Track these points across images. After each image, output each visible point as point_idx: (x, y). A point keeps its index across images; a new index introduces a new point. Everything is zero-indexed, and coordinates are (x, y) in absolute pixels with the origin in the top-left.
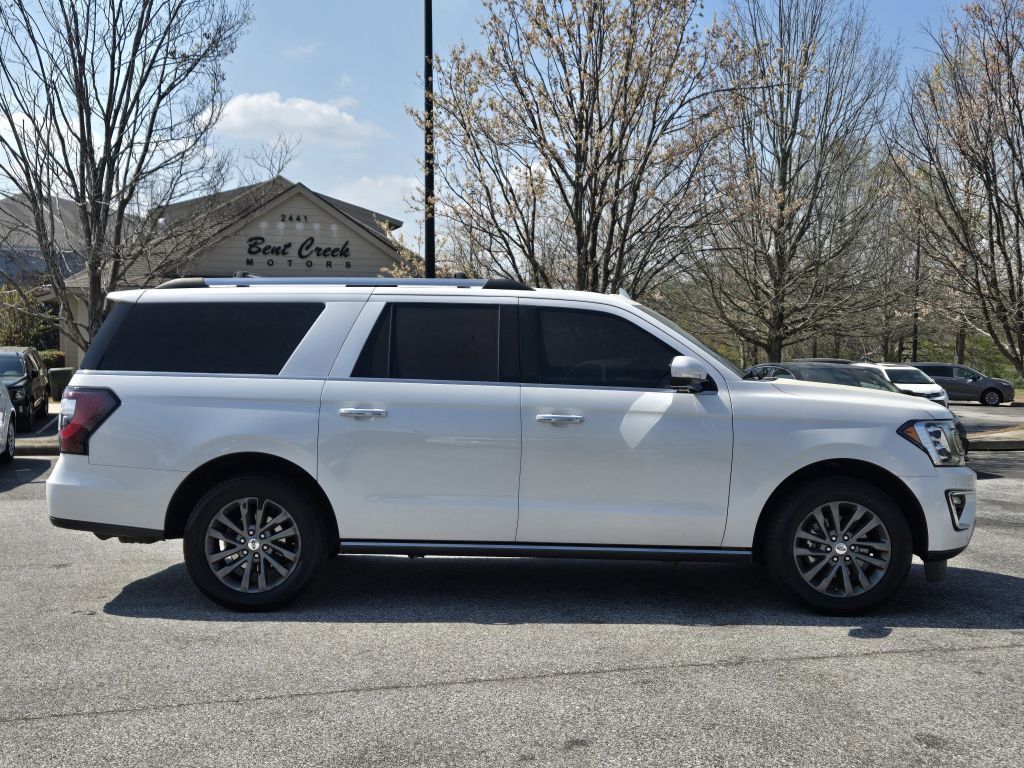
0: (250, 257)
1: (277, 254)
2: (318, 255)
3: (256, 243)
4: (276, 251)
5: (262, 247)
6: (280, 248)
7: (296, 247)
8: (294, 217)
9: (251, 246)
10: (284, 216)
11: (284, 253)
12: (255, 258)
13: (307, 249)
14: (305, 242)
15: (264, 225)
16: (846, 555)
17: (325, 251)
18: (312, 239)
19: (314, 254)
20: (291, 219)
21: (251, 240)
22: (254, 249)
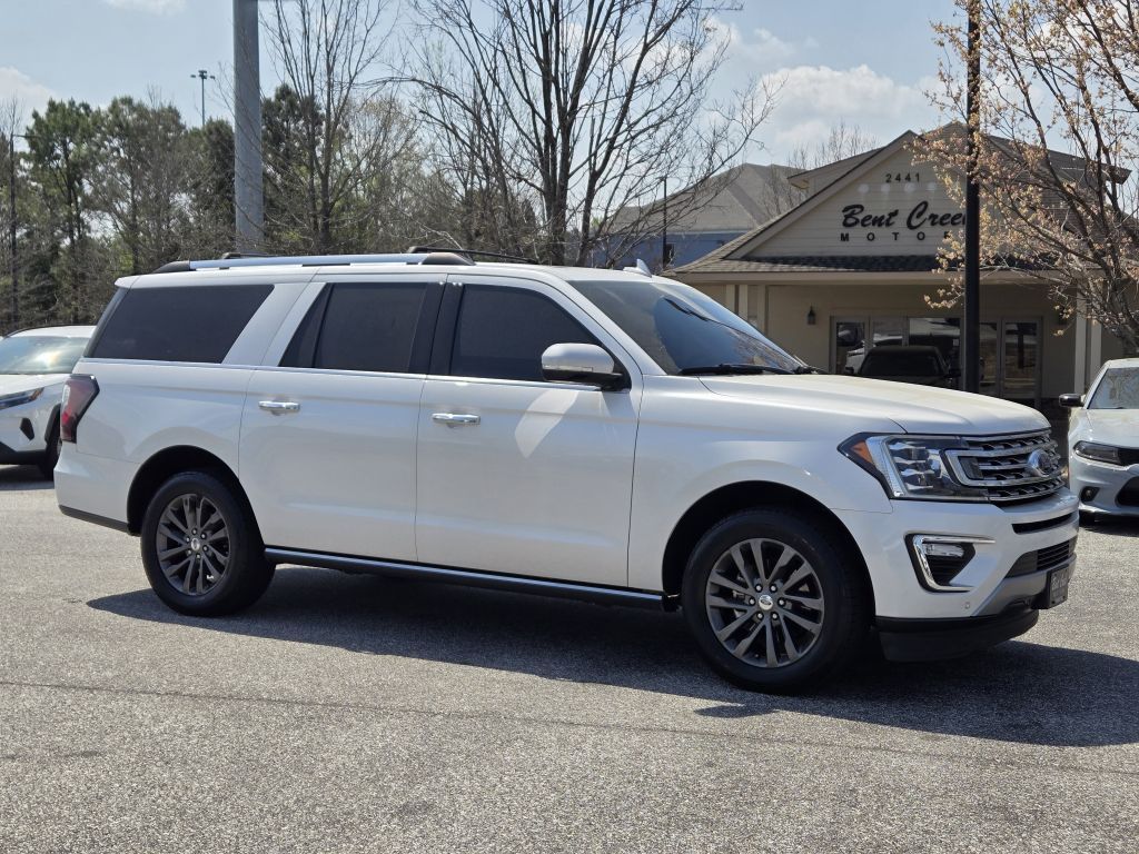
0: (845, 231)
1: (880, 225)
2: (933, 224)
3: (853, 213)
4: (878, 221)
5: (860, 217)
6: (883, 217)
7: (904, 215)
8: (903, 177)
9: (847, 217)
10: (889, 176)
11: (888, 224)
12: (851, 231)
13: (918, 217)
14: (916, 209)
15: (863, 188)
16: (772, 612)
17: (943, 218)
18: (926, 204)
19: (928, 223)
20: (898, 179)
21: (846, 209)
22: (851, 221)
